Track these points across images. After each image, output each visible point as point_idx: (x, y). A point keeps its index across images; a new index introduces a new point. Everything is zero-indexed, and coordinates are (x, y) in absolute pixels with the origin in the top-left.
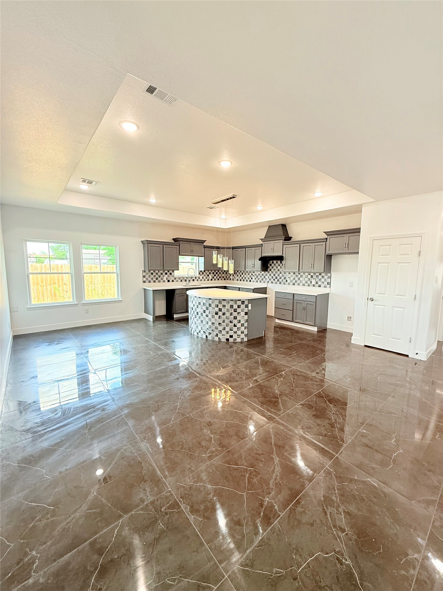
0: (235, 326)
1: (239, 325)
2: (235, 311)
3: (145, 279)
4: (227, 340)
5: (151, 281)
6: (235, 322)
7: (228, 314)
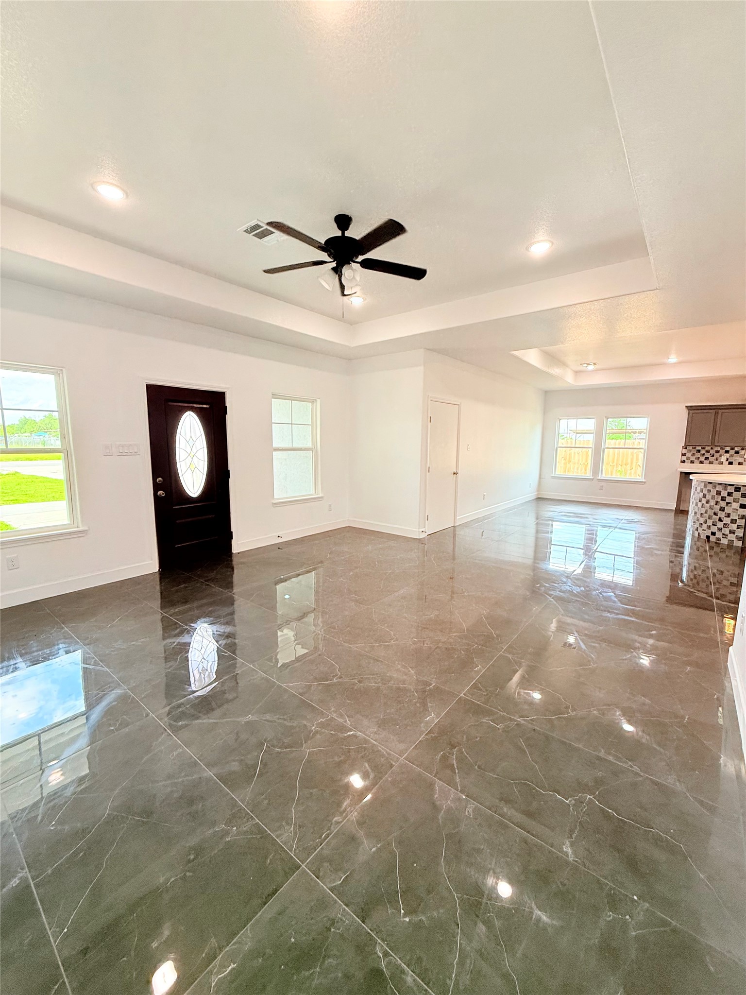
0: (720, 520)
1: (727, 520)
2: (723, 499)
3: (684, 458)
4: (708, 537)
5: (696, 461)
6: (722, 514)
7: (712, 503)
